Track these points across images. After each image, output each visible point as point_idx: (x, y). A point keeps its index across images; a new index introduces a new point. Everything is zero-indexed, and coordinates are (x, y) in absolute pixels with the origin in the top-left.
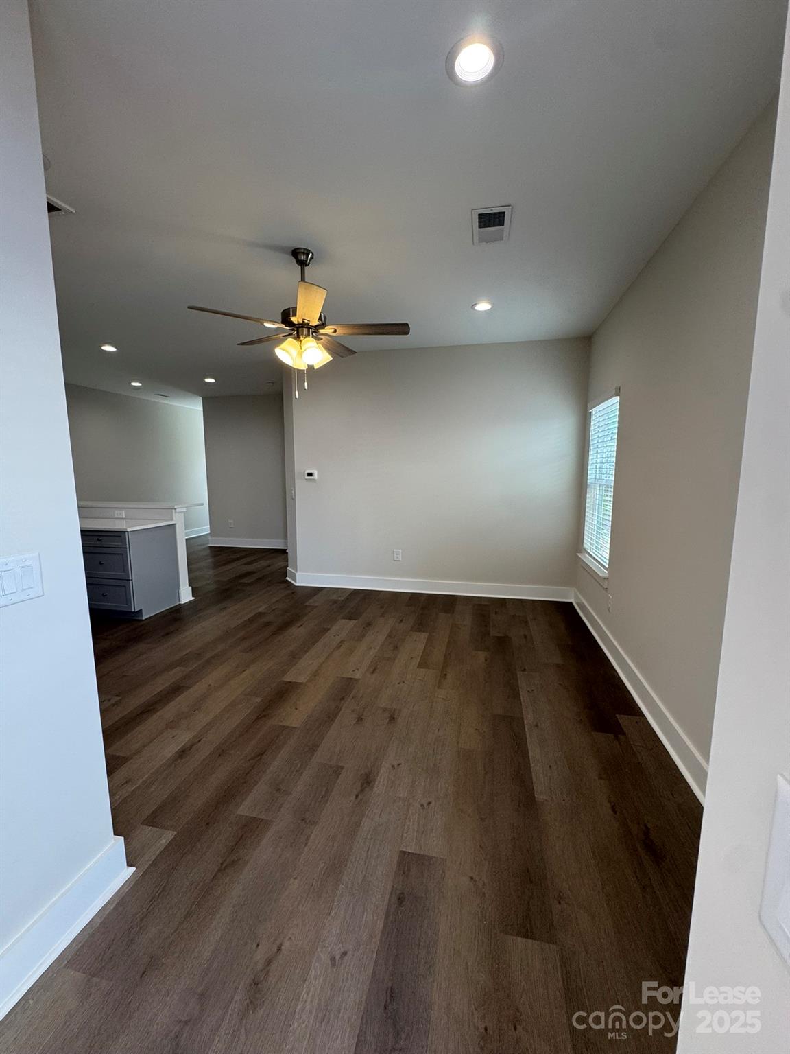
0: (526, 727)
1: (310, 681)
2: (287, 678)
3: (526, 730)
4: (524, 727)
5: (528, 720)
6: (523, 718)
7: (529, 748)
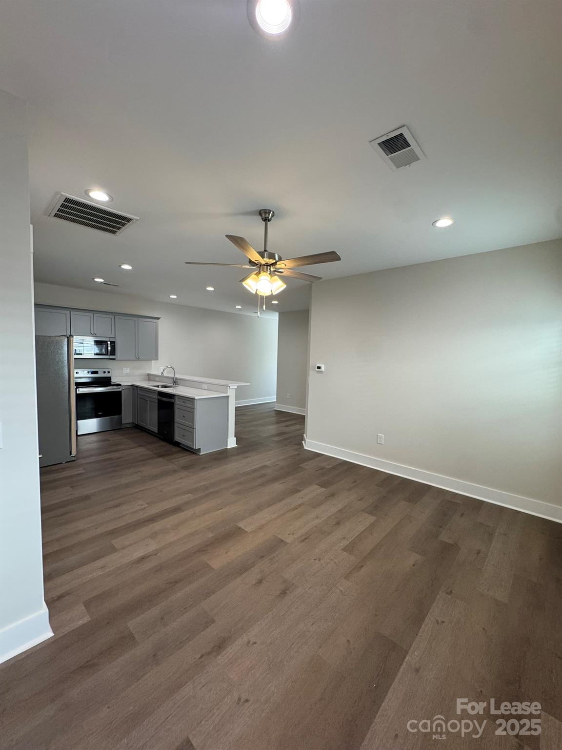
0: (404, 665)
1: (252, 532)
2: (241, 525)
3: (401, 669)
4: (401, 665)
5: (412, 658)
6: (407, 652)
7: (389, 695)
